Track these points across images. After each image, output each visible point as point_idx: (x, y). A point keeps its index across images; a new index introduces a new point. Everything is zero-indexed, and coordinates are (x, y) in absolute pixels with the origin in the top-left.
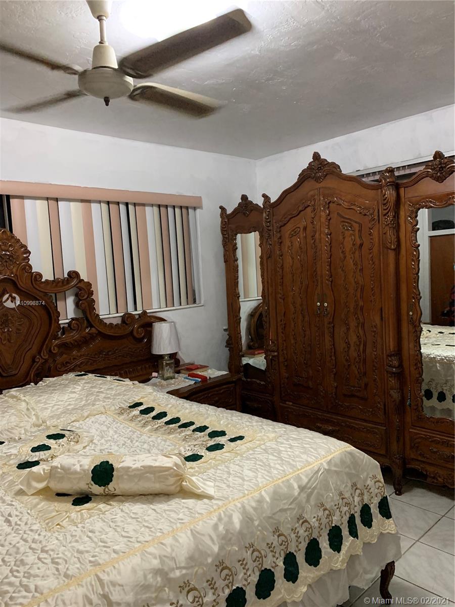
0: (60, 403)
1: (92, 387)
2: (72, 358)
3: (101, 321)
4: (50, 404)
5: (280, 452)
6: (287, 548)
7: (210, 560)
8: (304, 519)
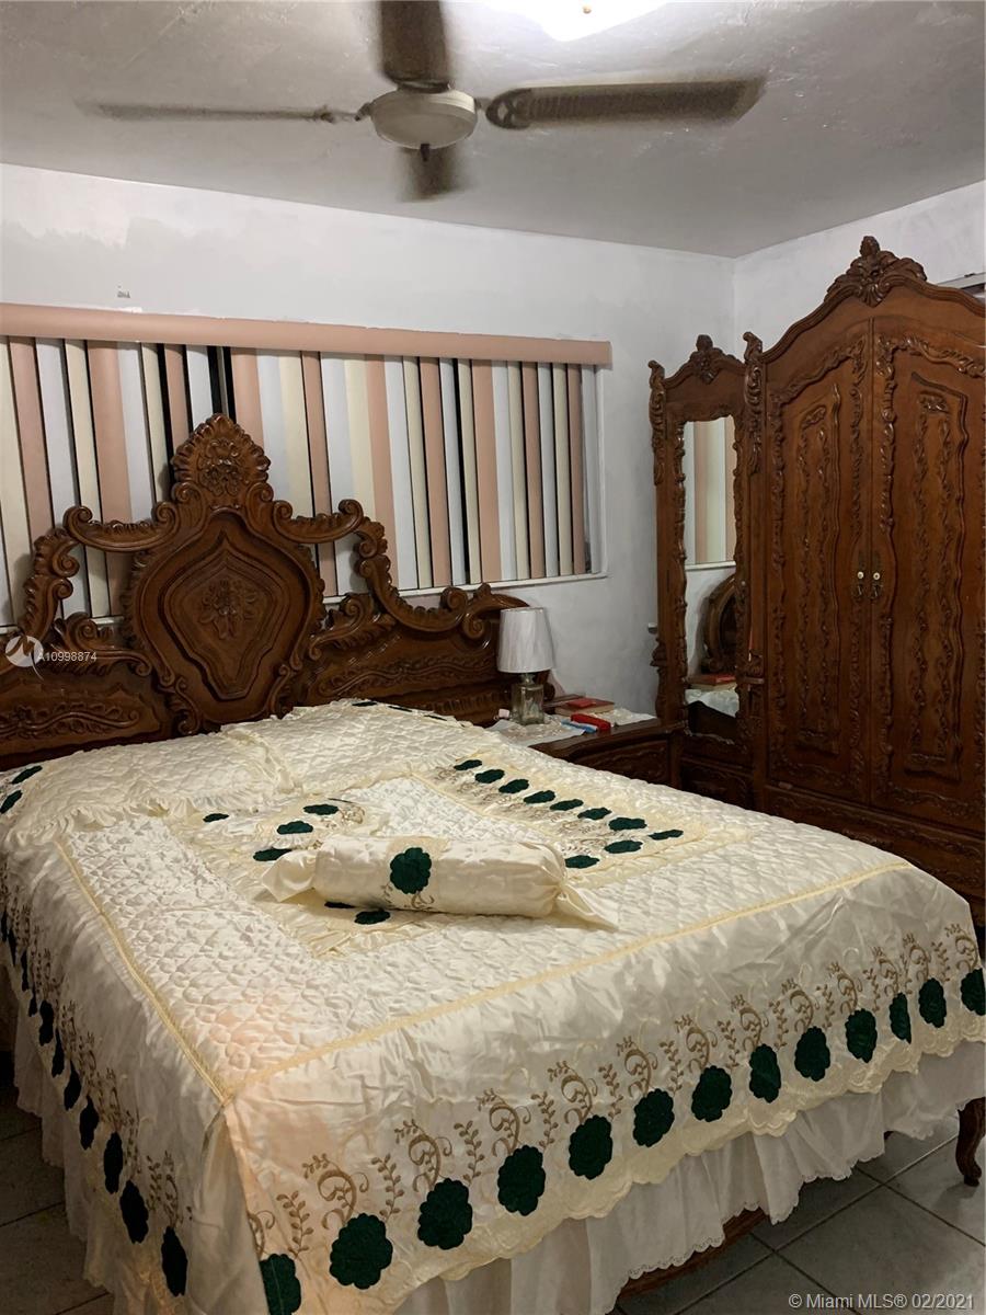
0: (327, 752)
1: (383, 727)
2: (346, 672)
3: (402, 601)
4: (307, 753)
5: (754, 862)
6: (758, 1036)
7: (606, 1034)
8: (797, 988)
